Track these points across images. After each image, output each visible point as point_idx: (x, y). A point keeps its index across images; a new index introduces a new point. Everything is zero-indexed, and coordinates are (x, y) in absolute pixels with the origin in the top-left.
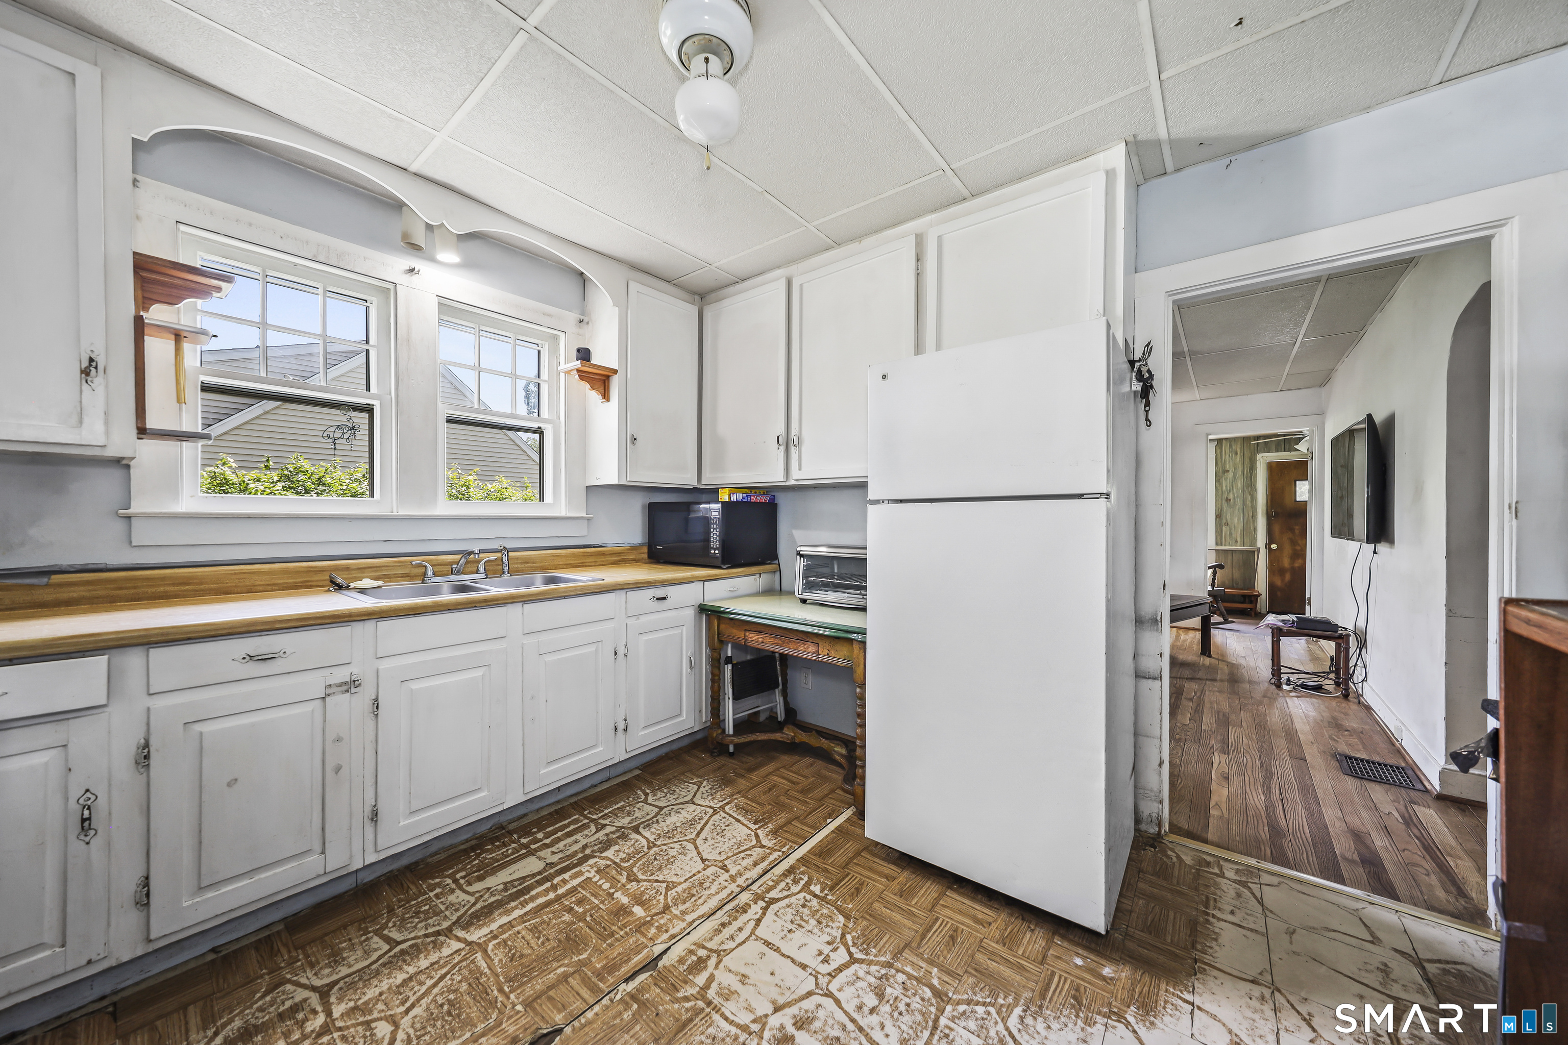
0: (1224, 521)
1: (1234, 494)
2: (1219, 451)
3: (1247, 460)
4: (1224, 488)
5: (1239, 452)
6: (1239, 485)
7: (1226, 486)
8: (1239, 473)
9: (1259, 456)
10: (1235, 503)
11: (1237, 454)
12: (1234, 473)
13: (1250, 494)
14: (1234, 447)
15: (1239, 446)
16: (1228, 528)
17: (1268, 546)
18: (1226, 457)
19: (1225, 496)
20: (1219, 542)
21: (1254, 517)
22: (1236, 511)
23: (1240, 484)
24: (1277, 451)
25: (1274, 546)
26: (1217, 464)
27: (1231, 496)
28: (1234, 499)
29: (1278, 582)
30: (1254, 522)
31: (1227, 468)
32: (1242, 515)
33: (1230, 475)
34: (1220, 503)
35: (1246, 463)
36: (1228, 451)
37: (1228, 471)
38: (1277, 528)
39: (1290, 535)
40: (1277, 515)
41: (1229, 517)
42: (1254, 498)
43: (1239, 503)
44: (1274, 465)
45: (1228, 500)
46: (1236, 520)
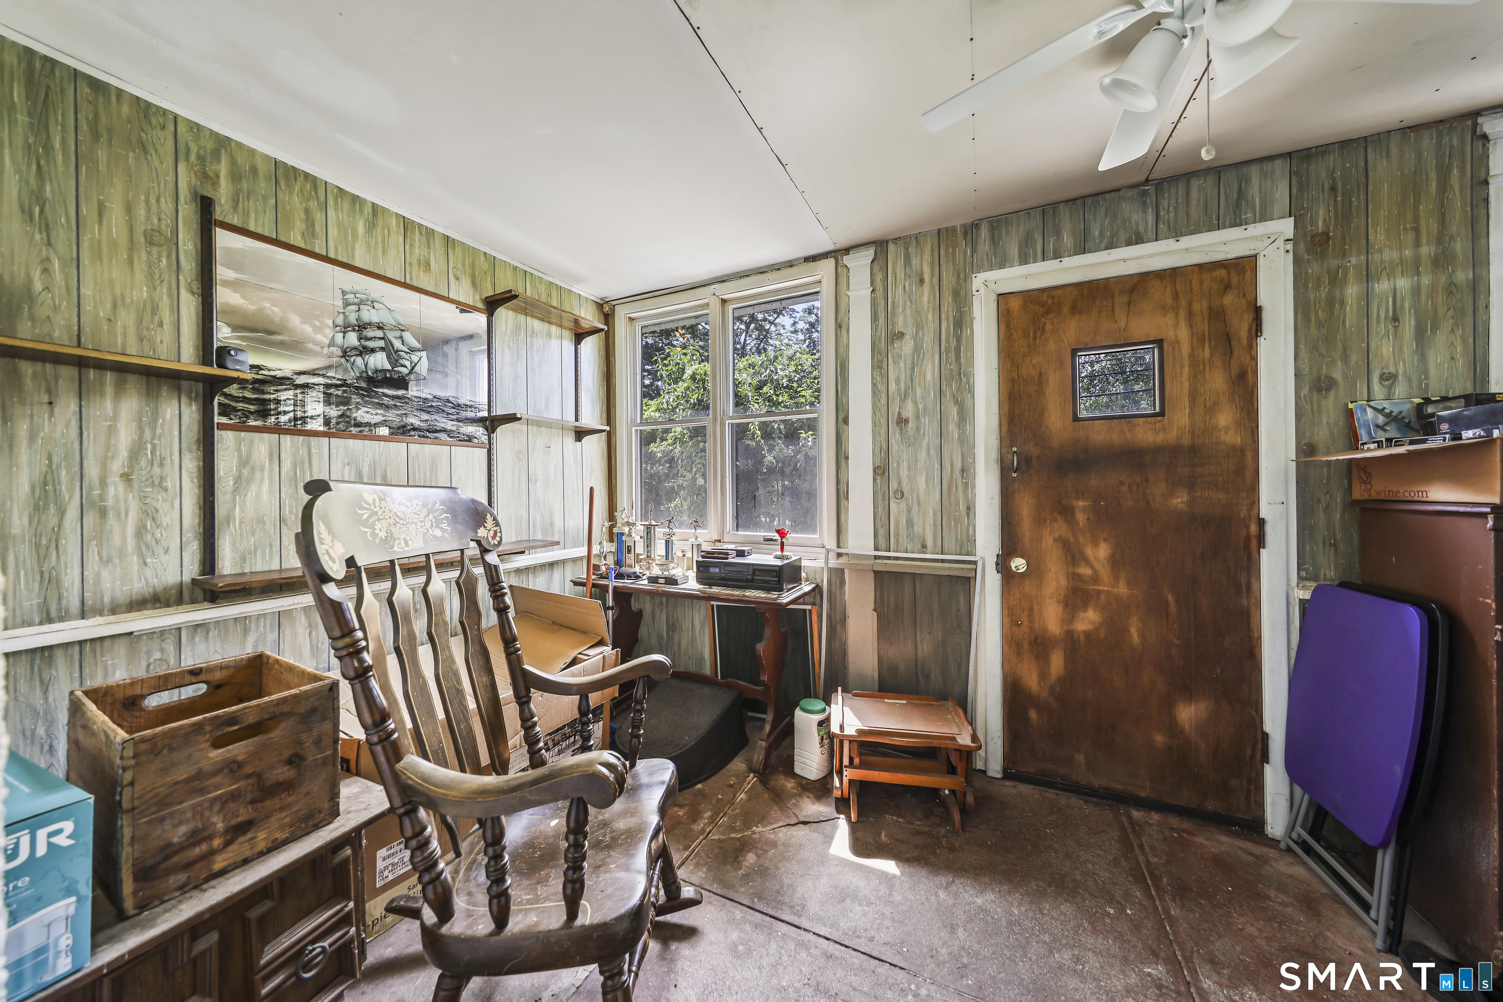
0: (894, 485)
1: (915, 402)
2: (879, 277)
3: (948, 299)
4: (893, 387)
5: (927, 277)
6: (929, 377)
7: (898, 380)
8: (929, 339)
9: (979, 280)
10: (918, 429)
11: (922, 281)
12: (915, 338)
13: (956, 402)
14: (915, 262)
15: (927, 256)
16: (903, 505)
17: (1002, 565)
18: (898, 295)
19: (895, 409)
20: (882, 543)
21: (967, 471)
22: (923, 455)
23: (930, 371)
24: (1024, 260)
25: (1018, 564)
26: (875, 318)
27: (909, 412)
28: (917, 417)
29: (1032, 681)
30: (965, 490)
31: (900, 327)
32: (937, 466)
33: (907, 346)
34: (883, 431)
35: (945, 308)
36: (900, 274)
37: (901, 335)
38: (1025, 506)
39: (1061, 528)
40: (1026, 462)
41: (904, 472)
42: (965, 416)
43: (930, 427)
44: (1015, 304)
45: (902, 422)
46: (922, 484)
